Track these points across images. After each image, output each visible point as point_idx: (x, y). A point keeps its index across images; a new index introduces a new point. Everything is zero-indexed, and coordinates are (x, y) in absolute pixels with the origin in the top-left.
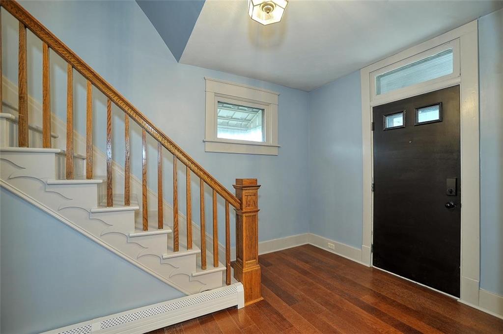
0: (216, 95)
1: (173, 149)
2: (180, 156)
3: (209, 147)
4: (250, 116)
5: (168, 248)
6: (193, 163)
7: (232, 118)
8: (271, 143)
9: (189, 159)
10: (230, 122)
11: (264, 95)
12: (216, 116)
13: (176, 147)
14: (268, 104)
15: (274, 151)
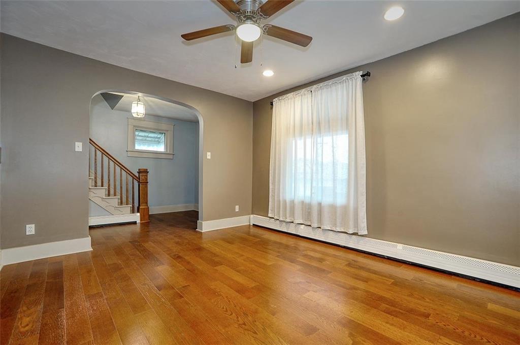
0: (134, 126)
1: (108, 156)
2: (111, 158)
3: (130, 154)
4: (159, 136)
5: (106, 195)
6: (117, 161)
7: (148, 137)
8: (168, 152)
9: (115, 160)
10: (148, 139)
11: (164, 126)
12: (134, 136)
13: (109, 155)
14: (168, 131)
15: (171, 157)
